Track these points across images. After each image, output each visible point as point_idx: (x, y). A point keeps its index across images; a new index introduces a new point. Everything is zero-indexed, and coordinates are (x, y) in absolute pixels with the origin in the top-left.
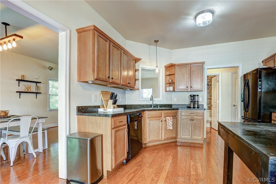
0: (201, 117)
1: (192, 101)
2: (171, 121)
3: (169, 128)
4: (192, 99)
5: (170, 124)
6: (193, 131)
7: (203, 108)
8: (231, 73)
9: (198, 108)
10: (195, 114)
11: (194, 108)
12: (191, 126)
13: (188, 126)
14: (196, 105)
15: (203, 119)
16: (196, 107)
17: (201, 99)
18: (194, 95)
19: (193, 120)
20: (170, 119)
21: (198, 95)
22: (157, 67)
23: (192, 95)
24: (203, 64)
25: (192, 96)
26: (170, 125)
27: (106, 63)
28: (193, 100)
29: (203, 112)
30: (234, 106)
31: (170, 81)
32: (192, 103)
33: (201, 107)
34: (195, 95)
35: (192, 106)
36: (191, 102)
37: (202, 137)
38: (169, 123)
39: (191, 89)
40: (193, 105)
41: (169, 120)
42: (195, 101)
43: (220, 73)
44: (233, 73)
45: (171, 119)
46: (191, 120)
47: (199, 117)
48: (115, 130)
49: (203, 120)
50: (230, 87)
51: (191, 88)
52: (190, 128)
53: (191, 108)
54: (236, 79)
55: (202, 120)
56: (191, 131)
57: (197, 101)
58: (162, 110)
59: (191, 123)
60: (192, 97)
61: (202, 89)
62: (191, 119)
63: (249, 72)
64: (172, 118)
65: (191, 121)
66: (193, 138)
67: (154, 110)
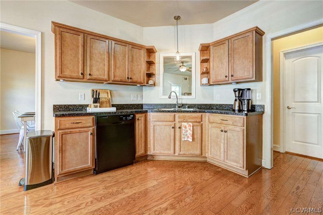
2: (190, 129)
3: (186, 139)
4: (237, 95)
5: (188, 133)
7: (262, 111)
11: (240, 110)
14: (245, 106)
16: (245, 109)
18: (240, 90)
20: (187, 126)
22: (178, 53)
25: (236, 91)
26: (188, 135)
27: (78, 58)
28: (239, 97)
31: (205, 70)
32: (238, 102)
33: (258, 109)
36: (236, 100)
38: (187, 131)
39: (232, 80)
40: (239, 106)
41: (185, 127)
42: (244, 100)
45: (190, 125)
46: (222, 131)
48: (61, 131)
51: (233, 78)
53: (234, 110)
57: (248, 98)
58: (175, 112)
61: (252, 78)
64: (192, 125)
67: (161, 112)
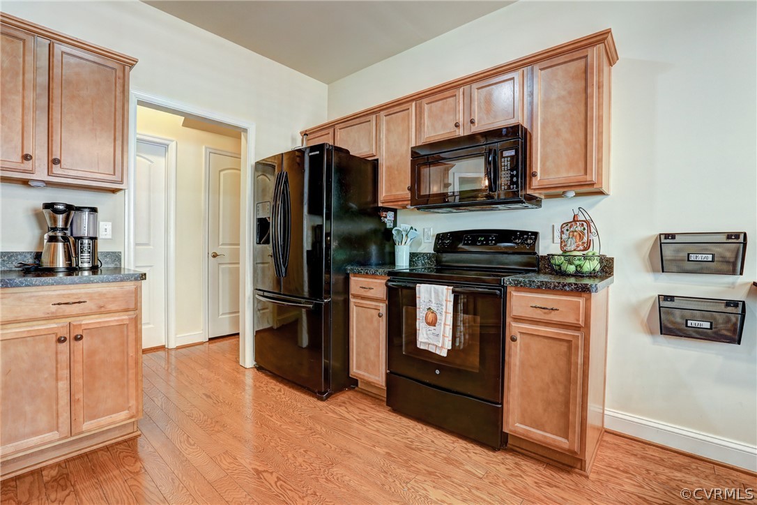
0: (124, 317)
1: (59, 234)
4: (60, 224)
6: (79, 396)
7: (118, 270)
8: (206, 148)
9: (94, 269)
10: (90, 305)
11: (71, 270)
12: (64, 373)
13: (46, 375)
14: (86, 255)
15: (136, 322)
16: (86, 265)
17: (109, 231)
18: (69, 208)
19: (78, 338)
21: (94, 210)
23: (61, 207)
24: (127, 68)
25: (56, 211)
28: (65, 229)
29: (136, 289)
30: (215, 256)
32: (60, 246)
33: (107, 263)
34: (76, 205)
35: (61, 262)
36: (53, 239)
37: (134, 411)
39: (49, 173)
40: (68, 257)
42: (81, 238)
43: (172, 141)
44: (211, 150)
46: (61, 340)
47: (112, 319)
49: (136, 327)
50: (203, 196)
51: (56, 169)
52: (63, 385)
53: (51, 271)
54: (220, 171)
55: (132, 328)
56: (64, 400)
57: (91, 235)
59: (64, 358)
60: (61, 218)
61: (121, 182)
62: (64, 333)
63: (263, 160)
65: (64, 347)
66: (82, 432)
